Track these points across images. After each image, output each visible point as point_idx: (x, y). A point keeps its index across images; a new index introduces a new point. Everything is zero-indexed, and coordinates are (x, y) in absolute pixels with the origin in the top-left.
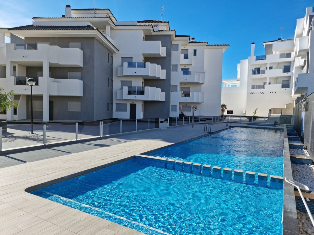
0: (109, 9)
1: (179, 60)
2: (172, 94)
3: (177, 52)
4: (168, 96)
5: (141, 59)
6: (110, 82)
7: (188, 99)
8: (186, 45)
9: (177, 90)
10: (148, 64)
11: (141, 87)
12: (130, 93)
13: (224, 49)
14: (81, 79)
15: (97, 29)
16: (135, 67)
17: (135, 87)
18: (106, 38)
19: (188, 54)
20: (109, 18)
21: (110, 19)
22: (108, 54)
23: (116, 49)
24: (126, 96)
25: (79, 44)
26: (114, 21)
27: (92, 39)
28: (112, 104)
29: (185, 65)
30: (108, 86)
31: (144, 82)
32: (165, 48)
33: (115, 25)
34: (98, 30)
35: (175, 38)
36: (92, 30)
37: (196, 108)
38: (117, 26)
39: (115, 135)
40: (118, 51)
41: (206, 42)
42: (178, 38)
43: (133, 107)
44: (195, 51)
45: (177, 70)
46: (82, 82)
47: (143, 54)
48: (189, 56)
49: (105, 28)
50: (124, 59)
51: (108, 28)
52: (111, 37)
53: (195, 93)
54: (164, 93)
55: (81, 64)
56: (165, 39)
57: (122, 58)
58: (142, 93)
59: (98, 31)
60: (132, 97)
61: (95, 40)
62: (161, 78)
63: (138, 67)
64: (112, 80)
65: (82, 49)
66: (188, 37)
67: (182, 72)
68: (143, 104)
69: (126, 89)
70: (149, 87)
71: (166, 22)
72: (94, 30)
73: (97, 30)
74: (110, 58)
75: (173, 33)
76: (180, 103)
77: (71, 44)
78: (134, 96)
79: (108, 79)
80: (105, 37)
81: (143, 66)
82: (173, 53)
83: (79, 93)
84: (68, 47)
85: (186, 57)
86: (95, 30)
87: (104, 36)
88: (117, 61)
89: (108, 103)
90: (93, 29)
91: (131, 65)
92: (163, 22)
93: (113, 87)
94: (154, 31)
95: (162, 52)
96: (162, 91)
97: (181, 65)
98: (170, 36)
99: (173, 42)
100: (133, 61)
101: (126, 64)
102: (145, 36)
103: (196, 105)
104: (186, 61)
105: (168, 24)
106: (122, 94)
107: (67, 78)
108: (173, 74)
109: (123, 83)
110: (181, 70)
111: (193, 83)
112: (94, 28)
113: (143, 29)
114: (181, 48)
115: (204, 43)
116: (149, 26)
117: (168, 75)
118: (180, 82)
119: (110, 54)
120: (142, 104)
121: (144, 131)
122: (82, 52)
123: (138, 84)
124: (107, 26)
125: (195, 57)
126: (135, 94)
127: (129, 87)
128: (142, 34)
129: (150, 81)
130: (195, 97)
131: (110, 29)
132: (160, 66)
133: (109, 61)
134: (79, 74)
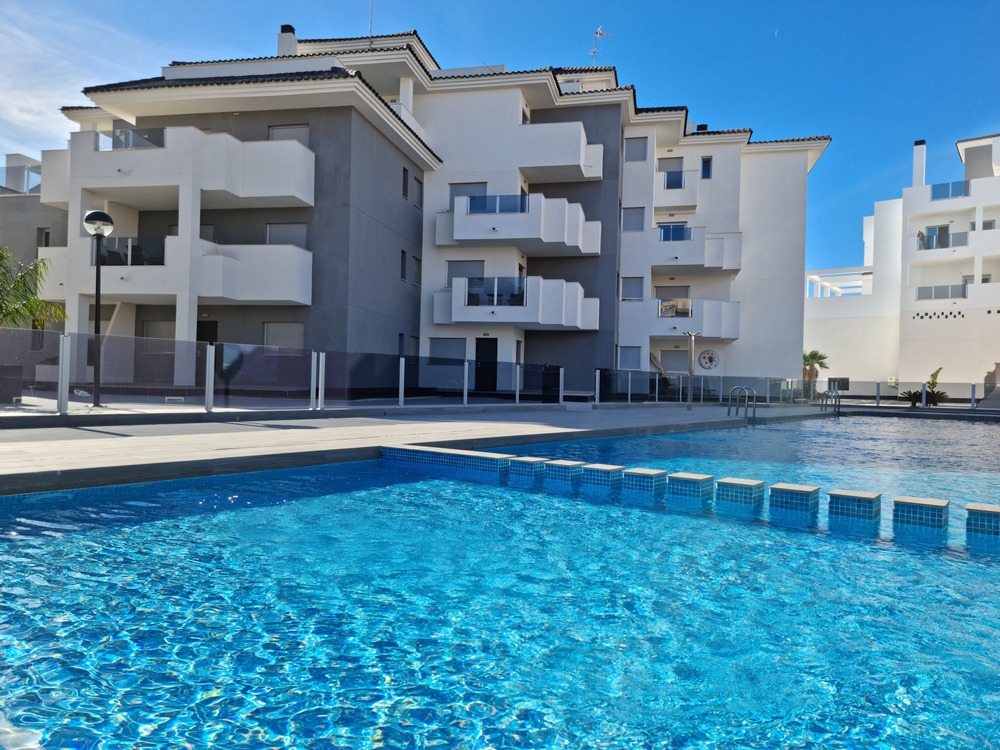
0: (415, 32)
1: (649, 191)
2: (626, 309)
3: (644, 163)
4: (608, 314)
5: (517, 185)
6: (410, 262)
7: (682, 326)
8: (676, 143)
9: (641, 295)
10: (537, 200)
11: (513, 279)
12: (473, 300)
13: (812, 155)
15: (358, 74)
16: (493, 211)
17: (493, 278)
19: (680, 173)
20: (408, 51)
21: (412, 52)
22: (405, 170)
24: (463, 312)
25: (304, 131)
26: (431, 67)
27: (344, 112)
28: (417, 338)
29: (672, 210)
30: (403, 276)
32: (599, 149)
33: (430, 76)
34: (360, 78)
35: (634, 118)
37: (711, 360)
38: (436, 81)
39: (374, 410)
40: (440, 161)
41: (747, 129)
42: (643, 117)
44: (707, 163)
45: (641, 227)
46: (309, 255)
47: (522, 170)
50: (457, 189)
51: (407, 87)
52: (415, 115)
53: (707, 305)
54: (595, 303)
55: (308, 198)
56: (600, 120)
57: (451, 184)
58: (516, 299)
59: (360, 82)
60: (480, 313)
61: (354, 115)
62: (585, 249)
63: (503, 210)
64: (419, 261)
65: (311, 146)
66: (679, 112)
67: (660, 233)
68: (522, 339)
69: (461, 285)
70: (541, 279)
72: (349, 79)
73: (357, 79)
74: (412, 185)
76: (654, 340)
77: (276, 132)
78: (490, 309)
79: (403, 252)
82: (629, 169)
83: (298, 292)
84: (268, 139)
85: (674, 181)
86: (352, 76)
88: (435, 194)
89: (401, 335)
90: (346, 75)
91: (480, 204)
93: (420, 283)
94: (561, 95)
95: (590, 161)
98: (617, 106)
99: (629, 133)
100: (490, 192)
101: (462, 203)
104: (675, 197)
105: (612, 74)
106: (449, 304)
107: (263, 242)
108: (627, 239)
109: (455, 268)
111: (699, 271)
112: (350, 72)
113: (522, 87)
116: (544, 73)
117: (610, 239)
118: (652, 267)
122: (311, 155)
124: (402, 79)
125: (706, 181)
126: (493, 304)
132: (578, 207)
134: (300, 230)
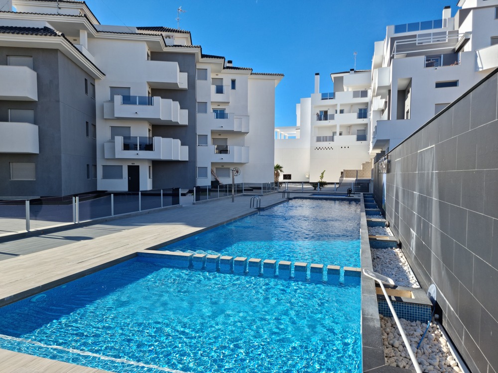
0: (84, 2)
1: (209, 95)
2: (200, 150)
3: (206, 81)
4: (192, 153)
5: (145, 92)
6: (90, 128)
7: (225, 158)
8: (220, 72)
9: (206, 143)
10: (157, 99)
11: (146, 137)
12: (127, 147)
13: (276, 81)
14: (35, 123)
15: (63, 35)
16: (135, 103)
17: (137, 137)
18: (80, 52)
19: (222, 86)
20: (85, 18)
21: (87, 19)
22: (86, 80)
23: (100, 71)
24: (121, 153)
25: (29, 60)
26: (95, 23)
27: (54, 52)
28: (95, 166)
29: (219, 103)
30: (87, 135)
31: (151, 129)
32: (186, 75)
33: (96, 30)
34: (64, 37)
35: (201, 60)
36: (53, 37)
37: (237, 172)
38: (100, 33)
39: (101, 219)
40: (104, 75)
41: (250, 68)
42: (205, 59)
43: (134, 172)
44: (233, 82)
45: (205, 111)
46: (36, 127)
47: (148, 83)
48: (225, 89)
49: (78, 35)
50: (114, 90)
51: (83, 35)
52: (89, 50)
53: (236, 148)
54: (186, 148)
55: (34, 96)
56: (185, 61)
57: (110, 87)
58: (149, 147)
59: (64, 39)
60: (131, 154)
61: (59, 54)
62: (181, 123)
63: (140, 104)
64: (94, 126)
65: (34, 69)
66: (221, 59)
67: (214, 115)
68: (151, 165)
69: (119, 141)
70: (161, 138)
71: (186, 33)
72: (57, 37)
73: (62, 37)
74: (90, 87)
75: (197, 51)
76: (212, 164)
77: (11, 59)
78: (135, 152)
79: (87, 123)
80: (78, 50)
81: (150, 102)
82: (199, 83)
83: (32, 147)
84: (7, 65)
85: (220, 90)
86: (59, 36)
87: (75, 48)
88: (102, 93)
89: (88, 165)
90: (56, 35)
91: (128, 100)
92: (181, 32)
93: (96, 137)
94: (166, 46)
95: (181, 80)
96: (182, 144)
97: (212, 102)
98: (193, 55)
99: (199, 66)
100: (132, 94)
101: (118, 99)
102: (151, 52)
103: (237, 167)
104: (219, 98)
105: (189, 35)
106: (113, 149)
107: (6, 120)
108: (200, 116)
109: (115, 131)
110: (212, 111)
111: (232, 133)
112: (57, 32)
113: (147, 41)
114: (211, 75)
115: (247, 69)
116: (158, 36)
117: (192, 117)
118: (211, 130)
119: (89, 81)
120: (150, 167)
121: (154, 211)
122: (35, 74)
123: (141, 132)
124: (80, 31)
125: (233, 90)
126: (137, 149)
127: (125, 138)
128: (145, 50)
129: (162, 128)
130: (236, 154)
131: (88, 37)
132: (177, 103)
133: (86, 92)
134: (30, 113)
